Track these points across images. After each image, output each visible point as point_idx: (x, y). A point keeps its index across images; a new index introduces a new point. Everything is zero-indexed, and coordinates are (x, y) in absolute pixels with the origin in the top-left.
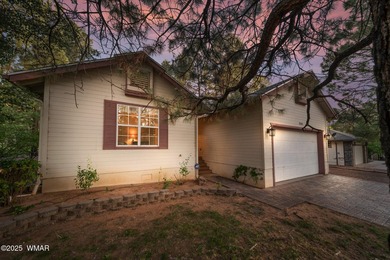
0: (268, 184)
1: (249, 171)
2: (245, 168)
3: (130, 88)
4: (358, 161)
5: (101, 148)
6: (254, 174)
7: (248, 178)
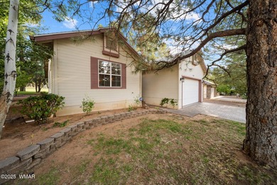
0: (180, 107)
1: (170, 101)
2: (167, 100)
3: (106, 50)
4: (212, 97)
5: (90, 87)
6: (172, 102)
7: (169, 105)
